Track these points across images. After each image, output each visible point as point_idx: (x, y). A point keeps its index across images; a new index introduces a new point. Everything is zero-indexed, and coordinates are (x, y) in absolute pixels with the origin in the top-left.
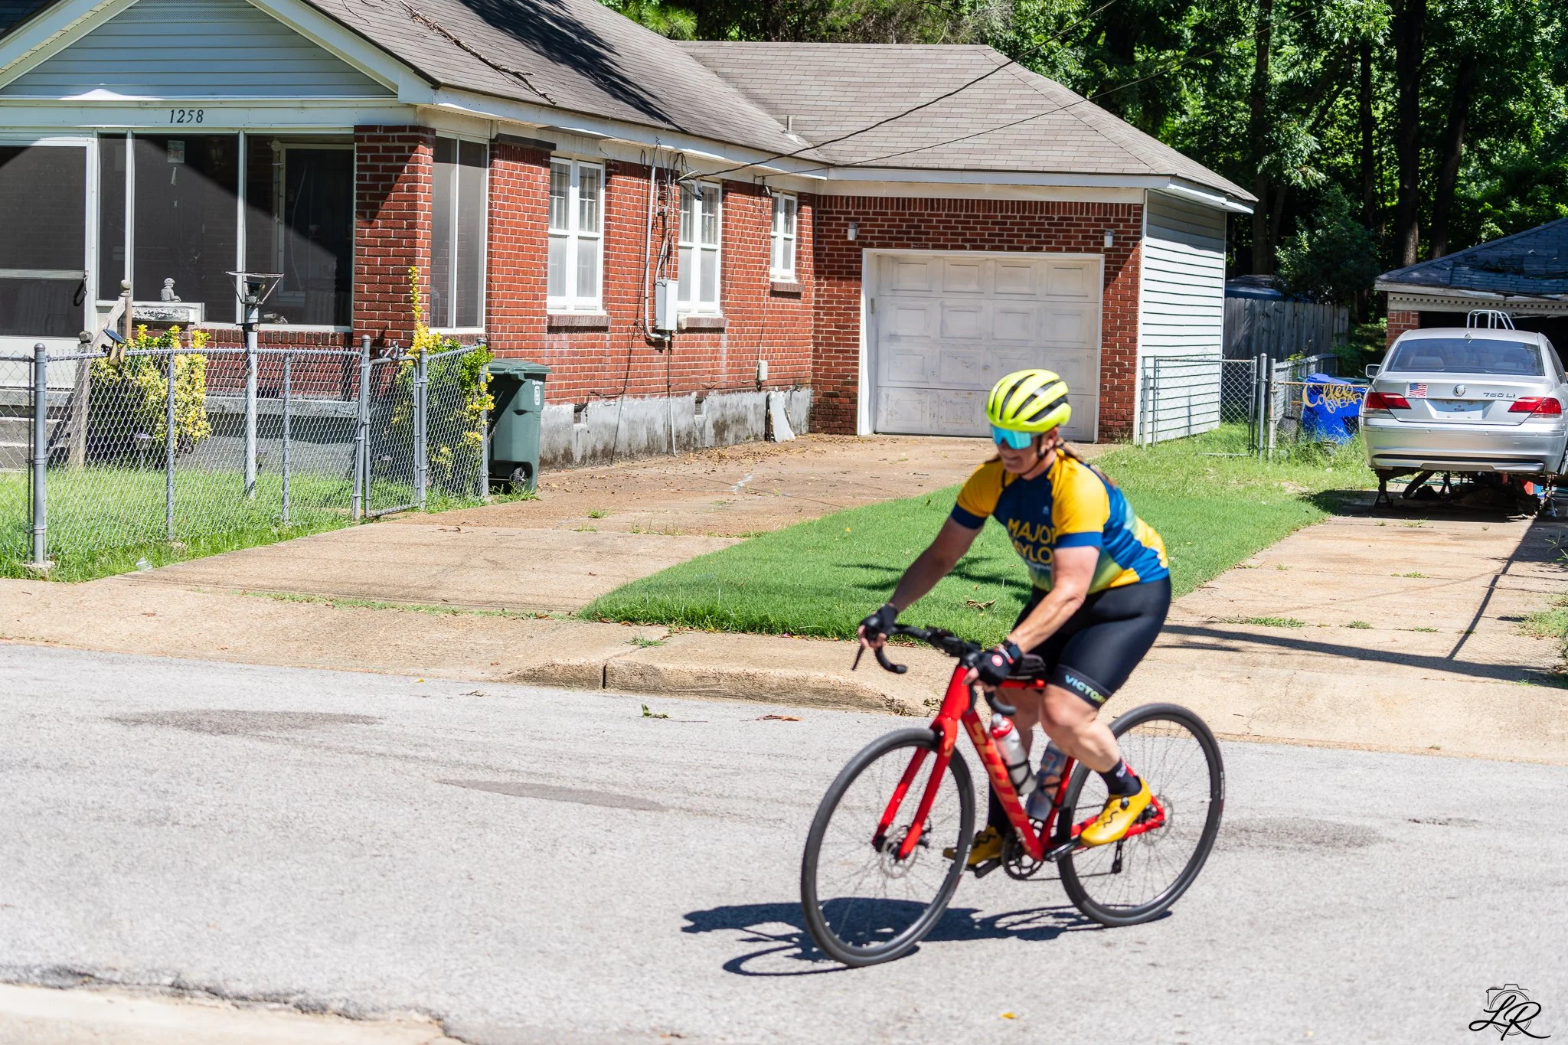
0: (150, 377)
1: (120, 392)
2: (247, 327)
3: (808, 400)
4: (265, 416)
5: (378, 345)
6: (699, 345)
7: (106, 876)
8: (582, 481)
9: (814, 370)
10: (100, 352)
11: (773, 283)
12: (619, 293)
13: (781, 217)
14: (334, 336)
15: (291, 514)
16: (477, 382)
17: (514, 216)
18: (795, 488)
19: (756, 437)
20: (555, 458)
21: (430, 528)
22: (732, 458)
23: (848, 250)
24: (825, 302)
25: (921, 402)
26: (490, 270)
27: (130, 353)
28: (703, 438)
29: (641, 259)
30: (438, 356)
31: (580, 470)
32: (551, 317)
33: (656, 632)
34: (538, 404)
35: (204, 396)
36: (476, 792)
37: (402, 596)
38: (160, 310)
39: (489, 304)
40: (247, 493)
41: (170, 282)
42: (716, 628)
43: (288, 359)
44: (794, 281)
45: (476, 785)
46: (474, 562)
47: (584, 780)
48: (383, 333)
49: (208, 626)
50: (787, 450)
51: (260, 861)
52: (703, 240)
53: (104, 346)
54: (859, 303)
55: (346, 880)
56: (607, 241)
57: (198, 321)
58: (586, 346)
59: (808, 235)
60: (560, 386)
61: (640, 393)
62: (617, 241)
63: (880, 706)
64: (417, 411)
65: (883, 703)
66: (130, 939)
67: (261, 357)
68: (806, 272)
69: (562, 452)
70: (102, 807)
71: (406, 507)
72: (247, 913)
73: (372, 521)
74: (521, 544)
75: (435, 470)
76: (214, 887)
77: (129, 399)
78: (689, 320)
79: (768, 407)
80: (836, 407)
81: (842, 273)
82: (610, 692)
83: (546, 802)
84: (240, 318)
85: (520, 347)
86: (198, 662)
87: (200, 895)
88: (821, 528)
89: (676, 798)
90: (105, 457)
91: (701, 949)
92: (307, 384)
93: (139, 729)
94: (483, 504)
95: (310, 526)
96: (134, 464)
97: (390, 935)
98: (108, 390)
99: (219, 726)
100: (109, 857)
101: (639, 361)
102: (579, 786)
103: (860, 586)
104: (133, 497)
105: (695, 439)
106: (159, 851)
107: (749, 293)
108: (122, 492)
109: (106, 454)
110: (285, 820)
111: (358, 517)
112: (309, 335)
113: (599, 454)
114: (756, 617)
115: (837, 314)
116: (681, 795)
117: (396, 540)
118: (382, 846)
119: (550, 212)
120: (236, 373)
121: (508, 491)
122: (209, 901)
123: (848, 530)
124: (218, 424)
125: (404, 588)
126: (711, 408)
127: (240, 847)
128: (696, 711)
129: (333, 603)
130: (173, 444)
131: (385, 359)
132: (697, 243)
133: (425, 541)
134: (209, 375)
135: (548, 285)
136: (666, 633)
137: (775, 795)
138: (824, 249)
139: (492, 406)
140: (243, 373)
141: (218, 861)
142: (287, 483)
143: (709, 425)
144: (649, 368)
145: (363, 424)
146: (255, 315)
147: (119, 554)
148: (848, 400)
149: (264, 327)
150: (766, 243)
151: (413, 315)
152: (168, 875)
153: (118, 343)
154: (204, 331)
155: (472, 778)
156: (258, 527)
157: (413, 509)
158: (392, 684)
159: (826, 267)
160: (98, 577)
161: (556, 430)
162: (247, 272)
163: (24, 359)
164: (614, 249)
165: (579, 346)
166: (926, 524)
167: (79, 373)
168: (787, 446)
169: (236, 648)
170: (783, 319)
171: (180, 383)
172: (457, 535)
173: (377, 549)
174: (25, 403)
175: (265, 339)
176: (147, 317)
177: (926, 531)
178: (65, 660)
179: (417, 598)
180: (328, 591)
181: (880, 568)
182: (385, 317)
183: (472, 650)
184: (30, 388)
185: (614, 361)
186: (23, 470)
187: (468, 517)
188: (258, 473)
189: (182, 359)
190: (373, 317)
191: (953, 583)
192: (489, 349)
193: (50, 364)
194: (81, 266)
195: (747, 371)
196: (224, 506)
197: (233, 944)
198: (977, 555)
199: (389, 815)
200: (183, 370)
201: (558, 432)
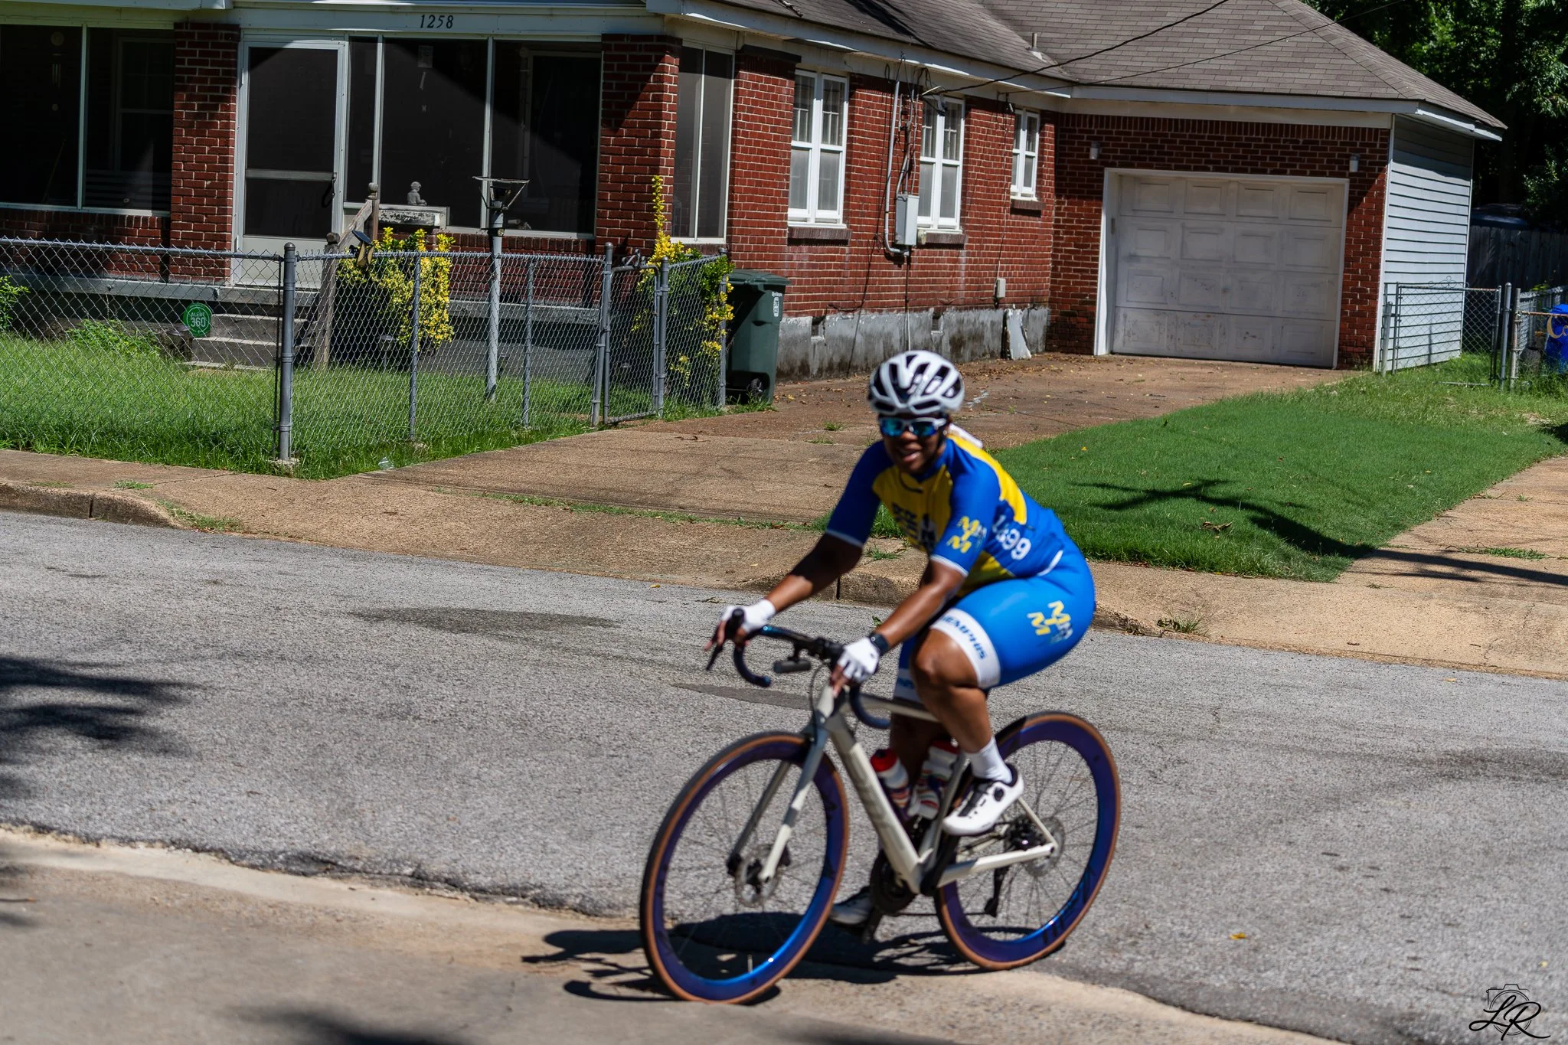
0: (394, 279)
1: (367, 293)
2: (493, 232)
3: (1045, 319)
4: (508, 320)
5: (620, 253)
6: (938, 261)
7: (349, 767)
8: (818, 394)
9: (1052, 289)
10: (348, 252)
11: (1013, 201)
12: (859, 207)
13: (1023, 134)
14: (576, 242)
15: (529, 418)
16: (717, 292)
17: (758, 127)
18: (1031, 406)
19: (992, 354)
20: (792, 370)
21: (669, 436)
23: (1089, 169)
24: (1064, 221)
25: (1158, 323)
26: (732, 181)
27: (377, 255)
29: (882, 173)
30: (678, 265)
31: (816, 383)
32: (791, 229)
33: (891, 545)
34: (776, 315)
35: (447, 300)
36: (712, 697)
37: (639, 503)
38: (405, 213)
39: (730, 215)
40: (487, 396)
43: (531, 265)
44: (1035, 199)
45: (711, 690)
46: (710, 470)
48: (626, 240)
49: (448, 526)
50: (1023, 368)
51: (499, 757)
52: (945, 156)
53: (352, 248)
54: (1100, 222)
55: (584, 778)
56: (849, 154)
57: (443, 227)
58: (826, 259)
59: (1050, 153)
60: (799, 299)
61: (877, 307)
62: (859, 156)
63: (1114, 625)
64: (656, 320)
65: (1116, 622)
66: (372, 829)
67: (504, 261)
68: (1047, 190)
69: (799, 364)
70: (346, 700)
71: (644, 414)
72: (487, 808)
73: (610, 428)
74: (757, 455)
75: (673, 379)
76: (454, 781)
77: (375, 301)
78: (929, 235)
79: (1005, 325)
80: (1074, 326)
81: (1083, 192)
82: (844, 604)
83: (780, 709)
84: (484, 224)
85: (760, 258)
86: (438, 562)
87: (440, 788)
88: (1057, 446)
90: (350, 357)
92: (550, 290)
93: (381, 626)
94: (721, 414)
95: (550, 431)
96: (378, 367)
98: (355, 290)
99: (459, 624)
100: (352, 749)
101: (878, 275)
103: (1097, 505)
104: (376, 397)
106: (400, 744)
107: (990, 209)
108: (365, 392)
109: (351, 354)
110: (524, 718)
111: (596, 423)
112: (553, 241)
113: (835, 367)
115: (1077, 233)
117: (634, 447)
118: (618, 747)
119: (794, 124)
120: (480, 278)
121: (744, 401)
122: (449, 794)
123: (1084, 449)
124: (462, 327)
125: (641, 494)
126: (948, 324)
127: (480, 744)
129: (572, 508)
130: (418, 348)
131: (626, 267)
132: (939, 159)
133: (662, 449)
134: (452, 278)
135: (790, 198)
136: (900, 546)
138: (1066, 167)
139: (731, 317)
140: (487, 278)
141: (458, 757)
142: (528, 387)
143: (946, 340)
144: (887, 282)
145: (604, 331)
146: (500, 220)
147: (362, 453)
148: (1085, 320)
149: (509, 233)
150: (1008, 160)
151: (656, 224)
152: (409, 768)
153: (366, 244)
154: (448, 235)
155: (708, 683)
156: (497, 431)
157: (651, 416)
158: (629, 589)
159: (1067, 185)
160: (341, 475)
161: (793, 342)
162: (492, 177)
163: (274, 258)
164: (856, 163)
165: (818, 259)
166: (1162, 446)
167: (326, 273)
168: (1023, 364)
169: (476, 548)
170: (1023, 237)
171: (425, 286)
172: (694, 444)
173: (615, 455)
174: (273, 302)
175: (509, 245)
176: (393, 220)
177: (1163, 452)
178: (308, 555)
179: (654, 504)
180: (567, 495)
181: (1116, 488)
182: (627, 225)
183: (708, 557)
184: (279, 288)
185: (853, 274)
186: (270, 369)
187: (705, 426)
188: (499, 377)
189: (426, 263)
190: (616, 225)
191: (1190, 505)
192: (729, 260)
193: (299, 264)
194: (329, 168)
195: (985, 288)
196: (465, 408)
197: (473, 838)
198: (1213, 478)
199: (625, 717)
200: (428, 273)
201: (796, 344)
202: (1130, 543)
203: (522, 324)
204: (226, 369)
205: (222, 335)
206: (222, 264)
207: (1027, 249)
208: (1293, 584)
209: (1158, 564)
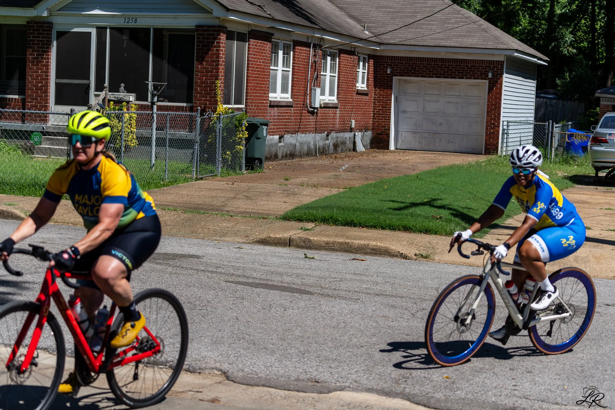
0: (114, 122)
2: (153, 103)
3: (370, 136)
4: (159, 138)
5: (203, 111)
6: (328, 113)
8: (281, 166)
9: (373, 124)
11: (357, 90)
12: (297, 92)
13: (361, 64)
14: (186, 107)
15: (167, 177)
16: (241, 126)
17: (257, 62)
18: (366, 170)
19: (350, 150)
20: (271, 157)
21: (223, 183)
22: (340, 158)
23: (387, 77)
24: (377, 97)
25: (415, 137)
26: (247, 83)
27: (107, 112)
28: (329, 150)
29: (306, 79)
30: (226, 116)
31: (281, 162)
32: (271, 101)
33: (310, 225)
34: (265, 135)
35: (135, 130)
36: (240, 286)
37: (211, 209)
38: (118, 96)
39: (246, 96)
40: (151, 168)
41: (123, 85)
42: (333, 224)
43: (168, 116)
44: (366, 89)
45: (239, 283)
47: (282, 282)
48: (205, 106)
50: (362, 155)
52: (331, 72)
54: (391, 98)
56: (293, 72)
57: (133, 101)
58: (284, 113)
59: (372, 71)
60: (274, 129)
61: (305, 132)
62: (297, 72)
64: (218, 137)
65: (398, 255)
67: (158, 115)
68: (371, 85)
69: (274, 154)
71: (213, 174)
73: (199, 180)
74: (258, 190)
75: (225, 160)
78: (324, 103)
79: (354, 138)
80: (381, 139)
81: (385, 86)
82: (292, 248)
83: (267, 290)
84: (149, 100)
85: (258, 113)
88: (375, 186)
89: (318, 290)
91: (327, 349)
92: (175, 126)
94: (243, 174)
95: (176, 181)
97: (206, 340)
101: (304, 119)
102: (280, 284)
105: (326, 151)
107: (348, 93)
111: (194, 178)
112: (177, 107)
113: (288, 155)
114: (349, 220)
115: (382, 102)
116: (320, 289)
117: (209, 187)
118: (203, 306)
119: (271, 60)
120: (148, 121)
121: (252, 169)
123: (386, 187)
124: (141, 141)
125: (212, 206)
126: (332, 138)
128: (325, 256)
129: (185, 211)
130: (123, 149)
131: (206, 117)
132: (328, 73)
133: (220, 188)
134: (137, 122)
135: (270, 89)
136: (314, 226)
137: (356, 289)
138: (378, 76)
139: (247, 136)
140: (151, 121)
142: (167, 164)
143: (331, 144)
144: (308, 122)
145: (197, 142)
146: (156, 99)
148: (386, 136)
149: (160, 104)
150: (355, 74)
151: (217, 100)
153: (103, 108)
154: (135, 105)
155: (238, 280)
156: (155, 181)
157: (216, 175)
158: (207, 243)
159: (378, 83)
162: (153, 82)
163: (66, 114)
164: (296, 75)
165: (281, 113)
166: (416, 185)
168: (362, 154)
170: (361, 104)
171: (126, 125)
172: (233, 186)
173: (201, 191)
175: (160, 108)
176: (113, 99)
177: (416, 188)
178: (80, 231)
179: (217, 210)
180: (182, 207)
181: (398, 202)
182: (205, 100)
183: (238, 231)
185: (295, 119)
186: (65, 157)
187: (237, 179)
188: (156, 160)
189: (127, 115)
190: (201, 100)
191: (427, 208)
192: (246, 114)
194: (88, 79)
195: (347, 124)
196: (142, 173)
198: (436, 198)
199: (206, 294)
200: (127, 120)
201: (272, 146)
202: (404, 224)
204: (48, 158)
205: (46, 144)
206: (46, 117)
207: (363, 109)
209: (414, 232)
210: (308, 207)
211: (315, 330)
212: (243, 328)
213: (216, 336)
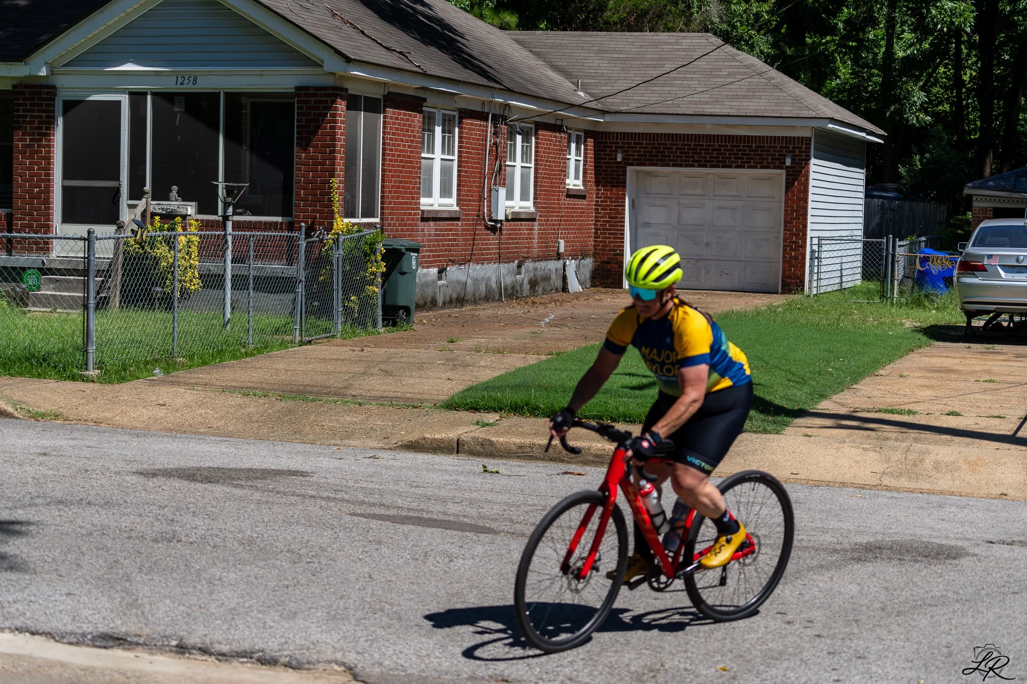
0: (162, 250)
1: (143, 260)
2: (226, 218)
3: (591, 266)
4: (237, 276)
5: (310, 230)
6: (519, 230)
7: (134, 575)
8: (443, 319)
9: (595, 246)
10: (130, 234)
11: (568, 189)
12: (467, 196)
13: (573, 146)
14: (281, 223)
15: (253, 340)
16: (375, 254)
17: (399, 145)
18: (582, 323)
19: (557, 290)
20: (426, 304)
21: (345, 349)
22: (541, 303)
23: (617, 167)
24: (602, 202)
26: (383, 181)
27: (149, 234)
28: (522, 290)
29: (482, 173)
30: (349, 236)
31: (441, 312)
32: (423, 211)
33: (492, 417)
34: (414, 268)
35: (197, 263)
36: (374, 521)
37: (325, 393)
38: (168, 207)
39: (382, 203)
40: (225, 325)
41: (175, 188)
42: (531, 415)
43: (252, 239)
44: (582, 188)
45: (374, 517)
46: (373, 371)
47: (445, 514)
48: (314, 221)
49: (199, 412)
50: (577, 298)
51: (234, 565)
52: (522, 161)
53: (132, 230)
54: (625, 202)
55: (290, 578)
56: (459, 161)
57: (193, 215)
58: (446, 230)
59: (591, 158)
60: (429, 256)
61: (481, 261)
62: (466, 162)
64: (335, 273)
66: (150, 616)
67: (234, 237)
68: (590, 182)
69: (430, 299)
70: (131, 530)
71: (328, 335)
72: (226, 599)
73: (306, 345)
74: (403, 360)
75: (348, 311)
76: (204, 582)
77: (149, 265)
78: (513, 213)
79: (564, 270)
80: (609, 270)
81: (613, 182)
82: (462, 457)
83: (420, 528)
84: (220, 213)
85: (402, 230)
86: (193, 436)
87: (195, 587)
89: (506, 525)
90: (133, 303)
92: (264, 255)
93: (155, 480)
94: (379, 333)
95: (266, 347)
96: (152, 308)
97: (319, 614)
98: (135, 259)
99: (207, 477)
100: (136, 563)
101: (480, 240)
102: (441, 517)
103: (626, 387)
104: (151, 328)
105: (517, 291)
106: (168, 558)
107: (553, 195)
108: (144, 325)
109: (133, 301)
110: (250, 539)
111: (297, 342)
112: (266, 223)
113: (454, 300)
115: (610, 209)
116: (508, 523)
117: (322, 357)
118: (313, 556)
119: (423, 142)
120: (218, 248)
121: (394, 324)
122: (201, 591)
124: (206, 281)
125: (327, 388)
126: (527, 271)
127: (221, 557)
128: (518, 469)
129: (281, 398)
130: (178, 294)
131: (315, 239)
132: (518, 163)
133: (341, 357)
134: (200, 249)
135: (421, 191)
136: (498, 418)
138: (602, 167)
139: (384, 269)
140: (223, 248)
141: (207, 566)
142: (251, 319)
143: (526, 281)
144: (487, 244)
145: (301, 281)
146: (230, 210)
147: (142, 366)
148: (617, 266)
149: (237, 218)
151: (333, 210)
152: (175, 575)
153: (142, 228)
154: (197, 220)
155: (372, 512)
156: (232, 348)
157: (333, 336)
158: (320, 451)
159: (603, 178)
160: (129, 381)
161: (426, 285)
162: (225, 182)
163: (81, 239)
164: (464, 167)
165: (441, 230)
167: (117, 248)
168: (577, 296)
169: (218, 427)
170: (575, 212)
171: (182, 254)
172: (362, 353)
173: (309, 363)
174: (81, 267)
175: (237, 226)
176: (160, 211)
178: (107, 434)
179: (335, 394)
180: (278, 390)
181: (638, 376)
182: (314, 211)
183: (372, 428)
184: (84, 258)
185: (464, 240)
186: (80, 311)
187: (369, 342)
188: (232, 313)
189: (183, 239)
190: (307, 211)
192: (382, 232)
193: (97, 242)
194: (117, 178)
195: (551, 246)
196: (210, 334)
197: (217, 620)
199: (317, 536)
200: (184, 246)
201: (427, 286)
203: (246, 278)
204: (51, 312)
205: (48, 289)
206: (47, 243)
207: (577, 221)
208: (754, 436)
210: (487, 386)
211: (501, 594)
212: (380, 593)
213: (335, 607)
